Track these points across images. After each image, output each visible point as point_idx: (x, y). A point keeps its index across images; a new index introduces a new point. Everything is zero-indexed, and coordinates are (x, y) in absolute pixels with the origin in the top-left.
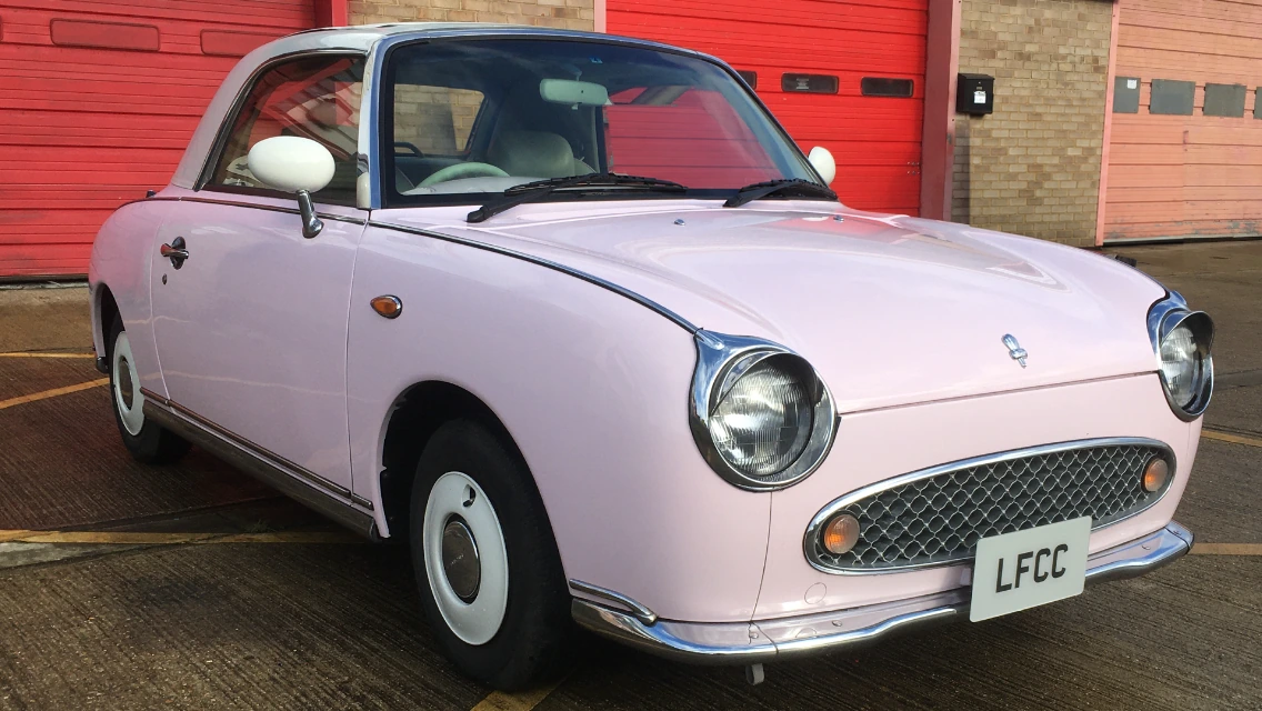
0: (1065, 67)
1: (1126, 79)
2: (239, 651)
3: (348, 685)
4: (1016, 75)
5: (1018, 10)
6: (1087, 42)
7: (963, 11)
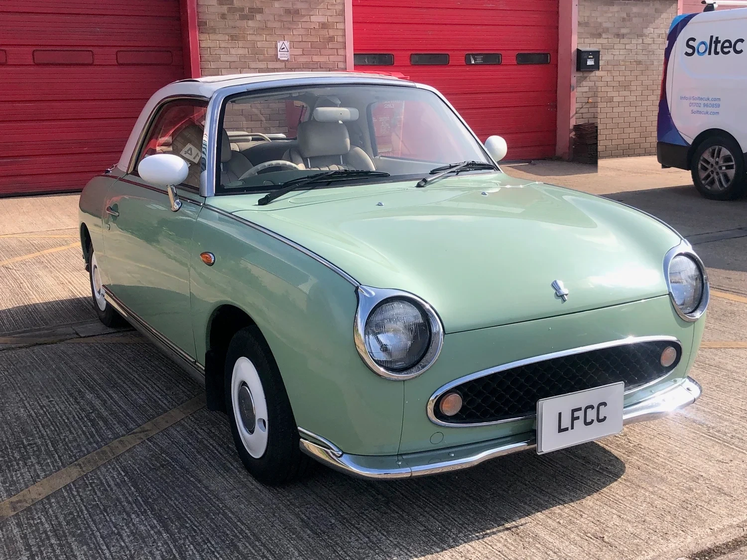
4: (616, 46)
5: (615, 8)
6: (662, 26)
7: (579, 12)
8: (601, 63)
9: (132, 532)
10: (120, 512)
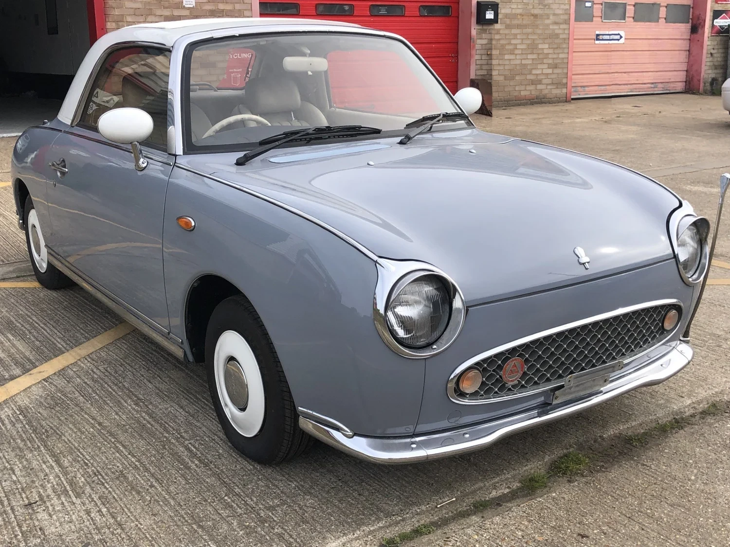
1: (585, 2)
4: (514, 1)
8: (500, 16)
9: (24, 467)
10: (13, 448)
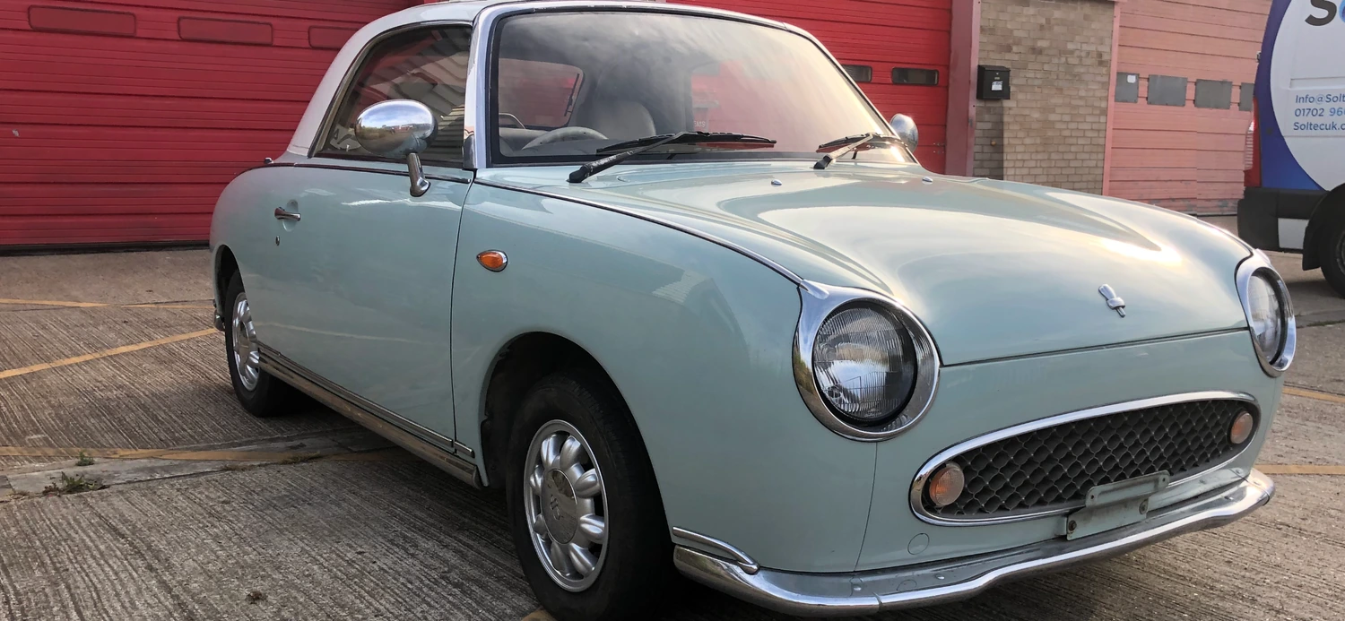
0: (1072, 61)
1: (1127, 74)
2: (351, 547)
3: (448, 575)
4: (1030, 66)
5: (1031, 11)
6: (1092, 40)
7: (982, 11)
8: (1012, 89)
